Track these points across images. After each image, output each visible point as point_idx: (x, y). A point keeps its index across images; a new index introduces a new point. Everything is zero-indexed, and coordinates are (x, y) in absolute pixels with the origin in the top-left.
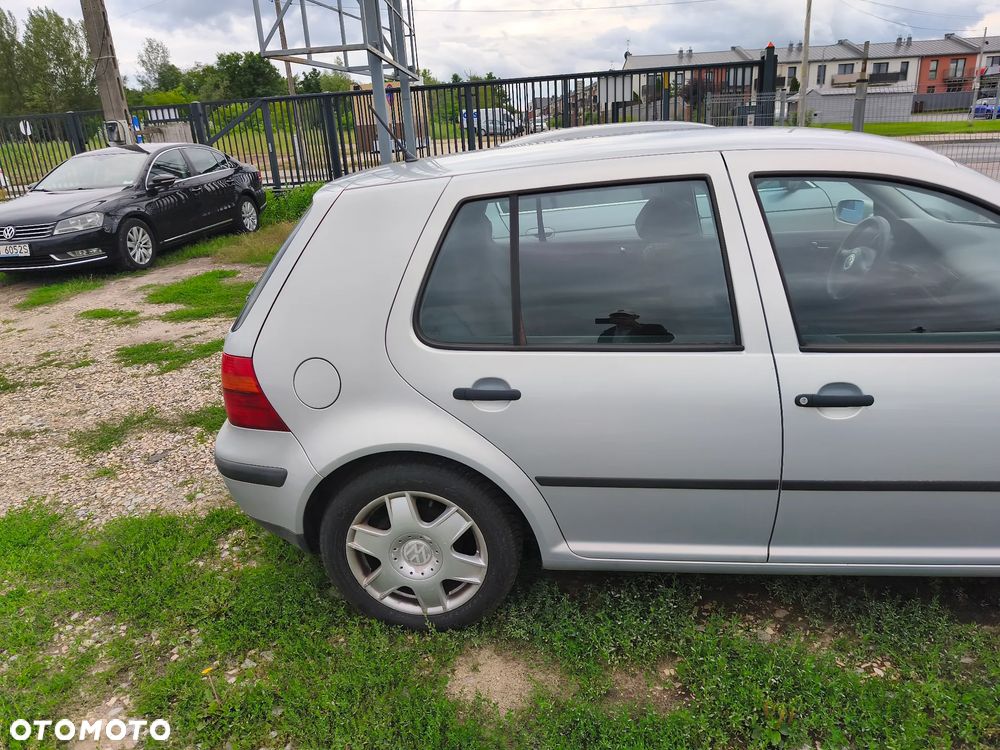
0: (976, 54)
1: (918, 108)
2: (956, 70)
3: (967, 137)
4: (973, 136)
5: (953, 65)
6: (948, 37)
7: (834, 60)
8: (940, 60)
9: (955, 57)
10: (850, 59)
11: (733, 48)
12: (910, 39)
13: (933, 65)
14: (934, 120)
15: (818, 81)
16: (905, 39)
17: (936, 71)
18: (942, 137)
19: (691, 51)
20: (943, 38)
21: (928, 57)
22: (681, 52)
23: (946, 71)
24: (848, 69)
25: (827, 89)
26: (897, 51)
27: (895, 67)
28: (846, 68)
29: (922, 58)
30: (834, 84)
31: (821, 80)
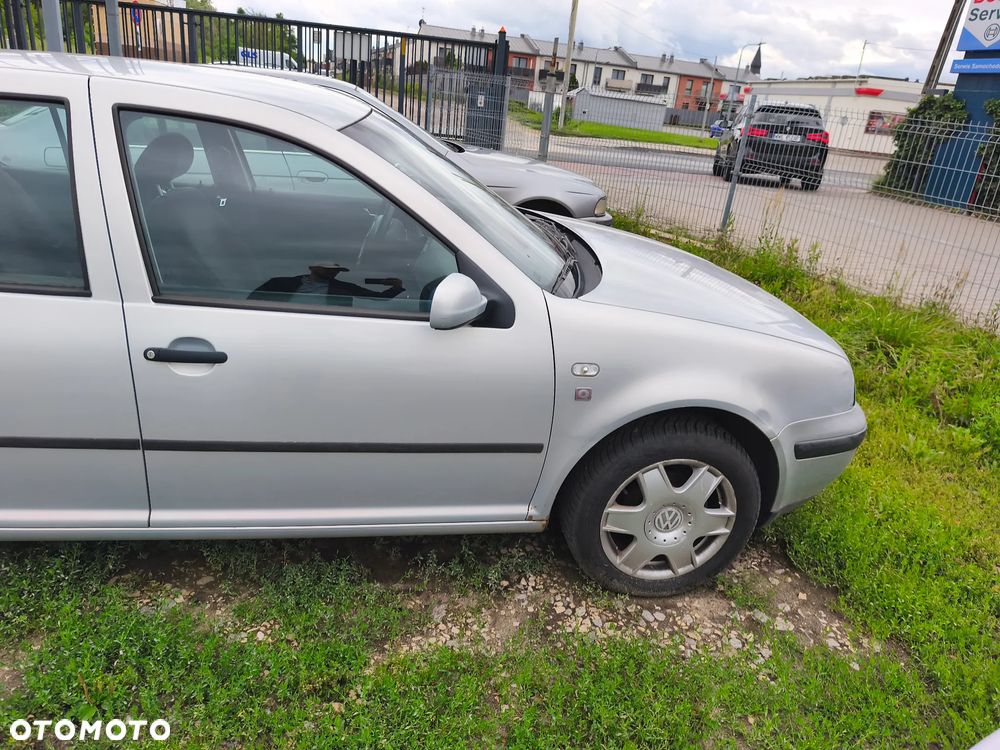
0: (721, 81)
1: (673, 120)
2: (706, 91)
3: (696, 150)
4: (700, 151)
5: (704, 87)
6: (703, 61)
7: (607, 64)
8: (696, 81)
9: (706, 80)
10: (624, 66)
11: (523, 36)
12: (672, 57)
13: (689, 84)
14: (677, 132)
15: (595, 82)
16: (668, 57)
17: (690, 90)
18: (674, 148)
19: (483, 31)
20: (699, 61)
21: (685, 76)
22: (474, 29)
23: (698, 91)
24: (621, 74)
25: (600, 91)
26: (661, 66)
27: (658, 80)
28: (619, 74)
29: (681, 76)
30: (608, 88)
31: (596, 81)
